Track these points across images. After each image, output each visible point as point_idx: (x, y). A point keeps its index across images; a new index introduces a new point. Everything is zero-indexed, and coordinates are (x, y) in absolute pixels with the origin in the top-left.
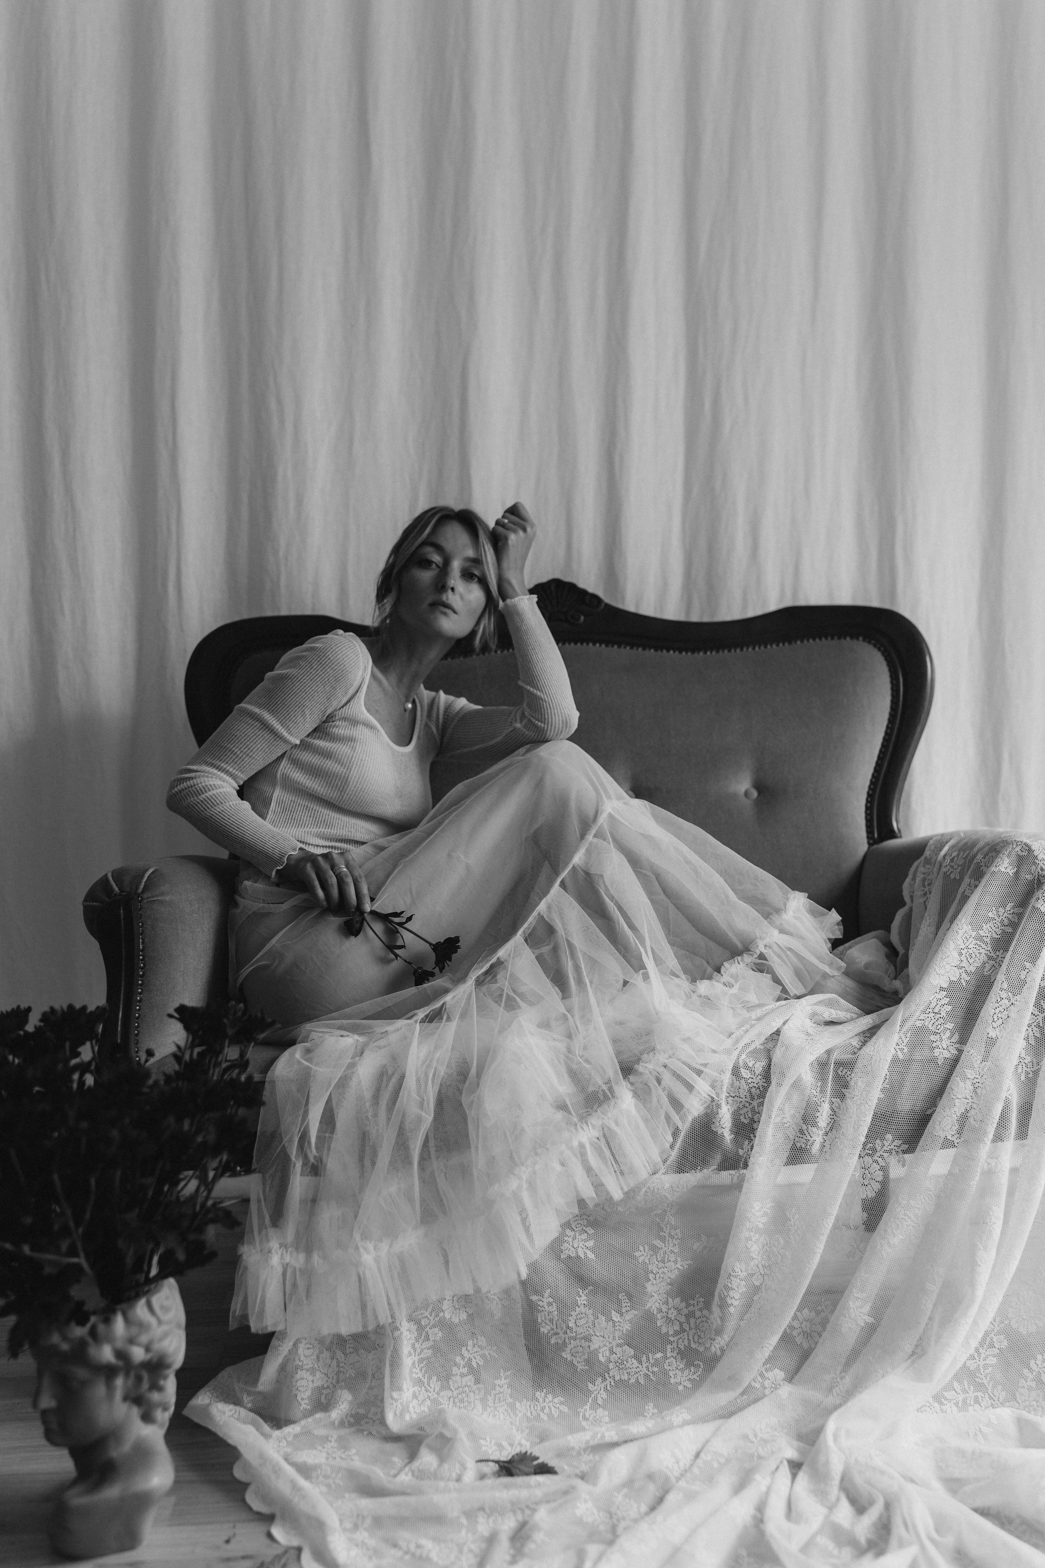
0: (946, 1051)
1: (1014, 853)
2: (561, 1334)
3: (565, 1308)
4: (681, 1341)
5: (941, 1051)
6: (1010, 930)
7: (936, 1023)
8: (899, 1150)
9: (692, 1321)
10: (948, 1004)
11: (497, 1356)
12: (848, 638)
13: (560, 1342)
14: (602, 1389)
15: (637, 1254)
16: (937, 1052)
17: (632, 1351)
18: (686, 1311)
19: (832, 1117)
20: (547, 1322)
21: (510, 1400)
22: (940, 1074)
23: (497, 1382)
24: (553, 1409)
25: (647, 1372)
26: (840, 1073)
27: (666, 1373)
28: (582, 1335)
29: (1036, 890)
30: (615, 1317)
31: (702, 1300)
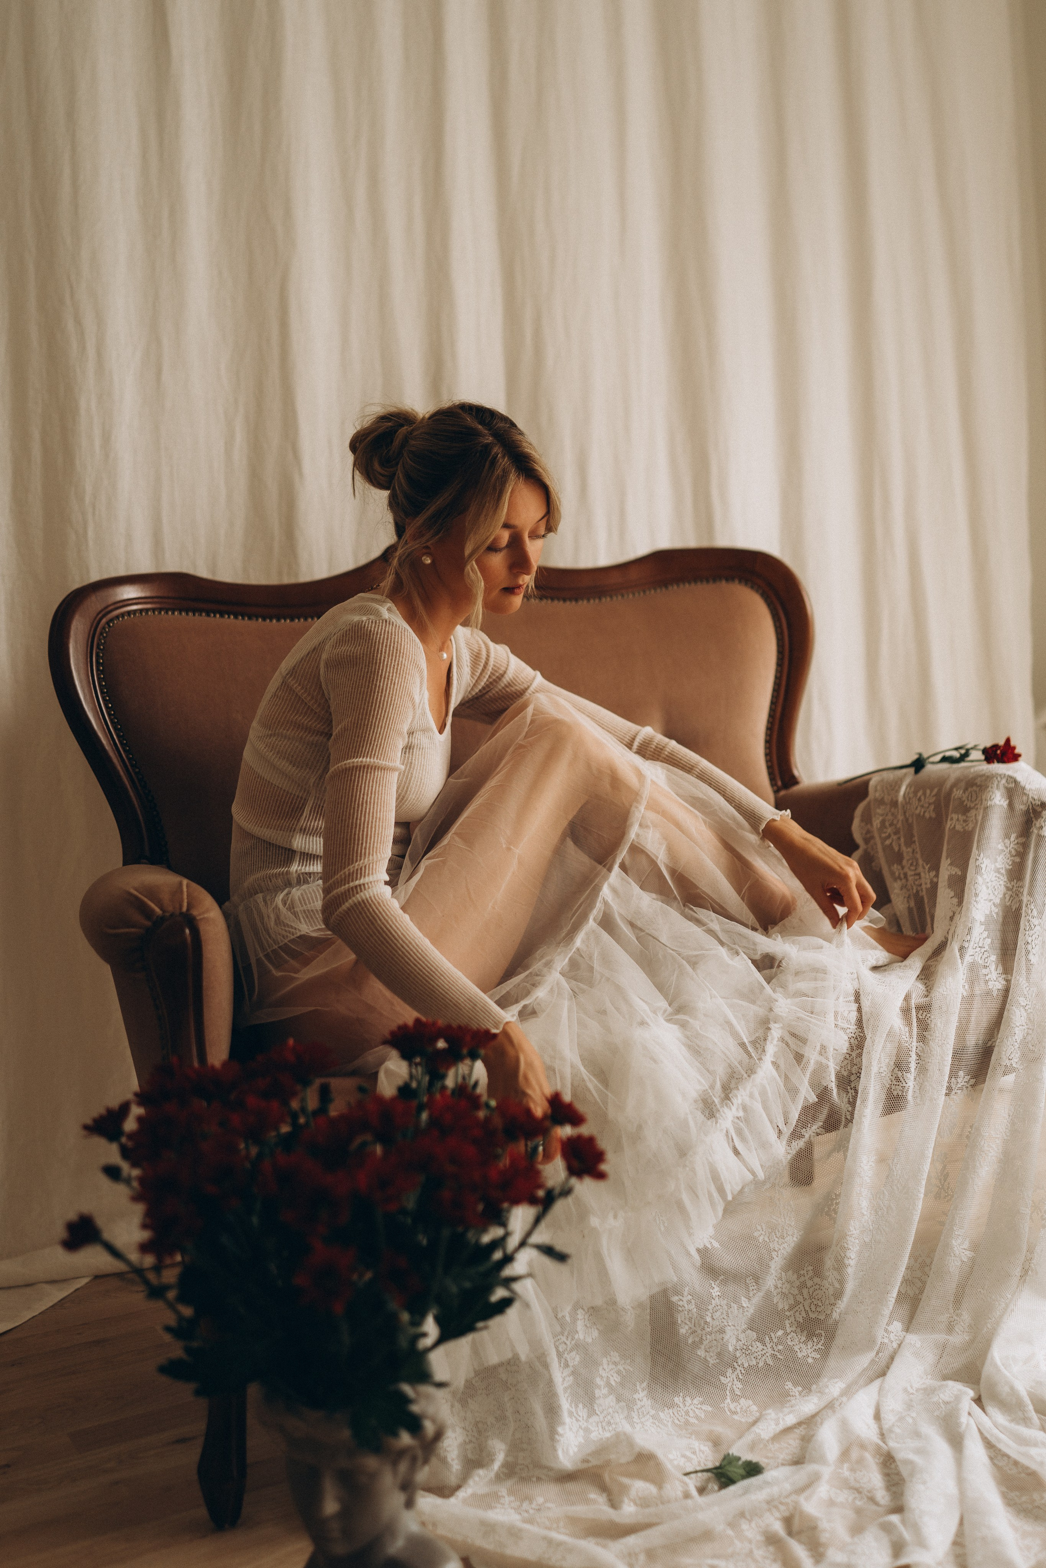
0: (996, 983)
1: (1001, 786)
2: (699, 1332)
3: (702, 1303)
4: (797, 1314)
5: (994, 982)
6: (1018, 860)
7: (983, 958)
8: (968, 1086)
9: (805, 1291)
10: (988, 937)
11: (632, 1370)
13: (697, 1339)
14: (735, 1380)
15: (756, 1234)
16: (991, 984)
17: (755, 1333)
18: (797, 1283)
19: (918, 1062)
20: (688, 1323)
21: (653, 1412)
22: (995, 1005)
23: (636, 1396)
24: (696, 1410)
25: (773, 1352)
26: (921, 1017)
27: (791, 1350)
28: (719, 1327)
29: (1033, 819)
30: (745, 1302)
31: (810, 1268)
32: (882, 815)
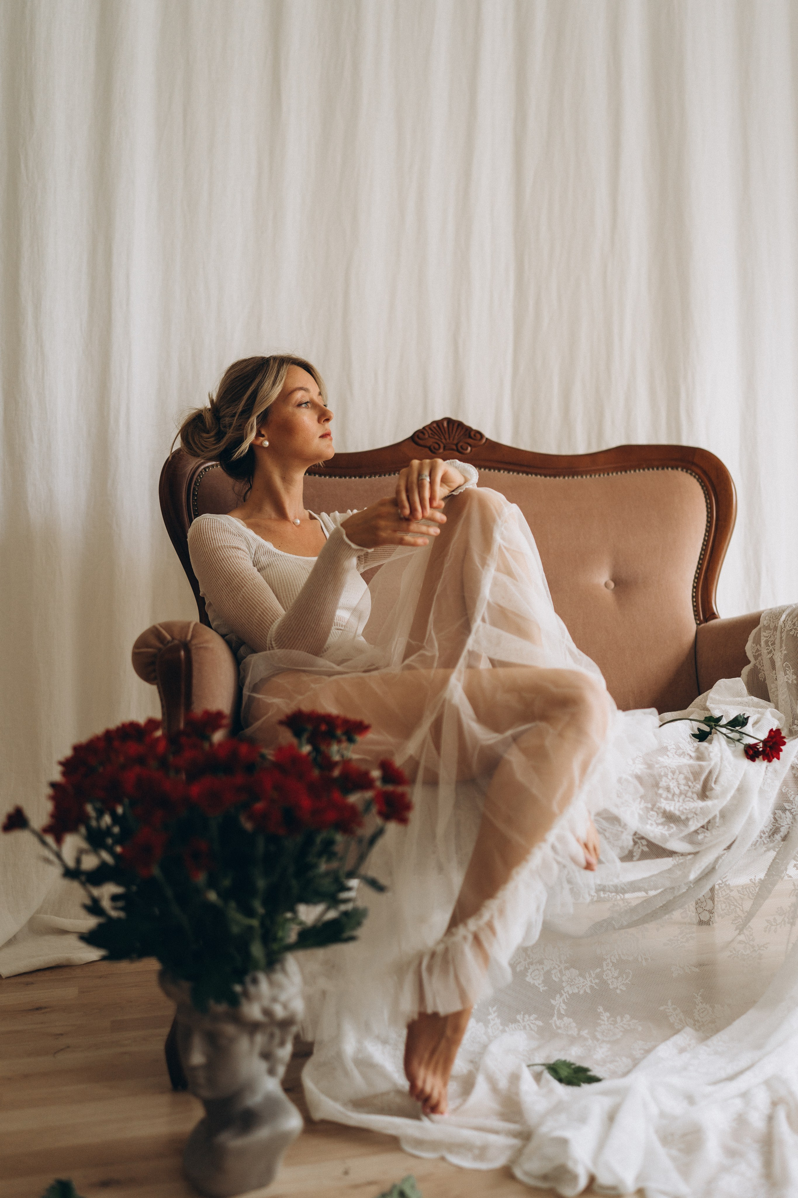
2: (523, 962)
12: (670, 469)
13: (523, 969)
14: (562, 1003)
17: (577, 971)
24: (532, 1025)
25: (591, 984)
27: (605, 982)
32: (767, 637)
